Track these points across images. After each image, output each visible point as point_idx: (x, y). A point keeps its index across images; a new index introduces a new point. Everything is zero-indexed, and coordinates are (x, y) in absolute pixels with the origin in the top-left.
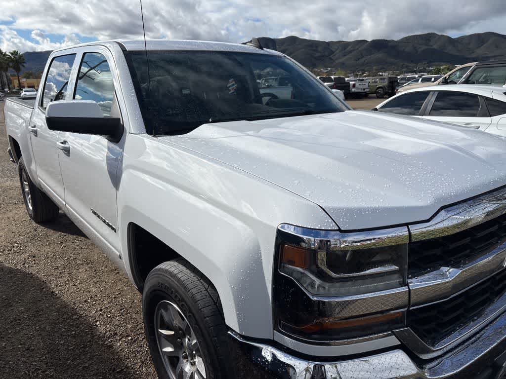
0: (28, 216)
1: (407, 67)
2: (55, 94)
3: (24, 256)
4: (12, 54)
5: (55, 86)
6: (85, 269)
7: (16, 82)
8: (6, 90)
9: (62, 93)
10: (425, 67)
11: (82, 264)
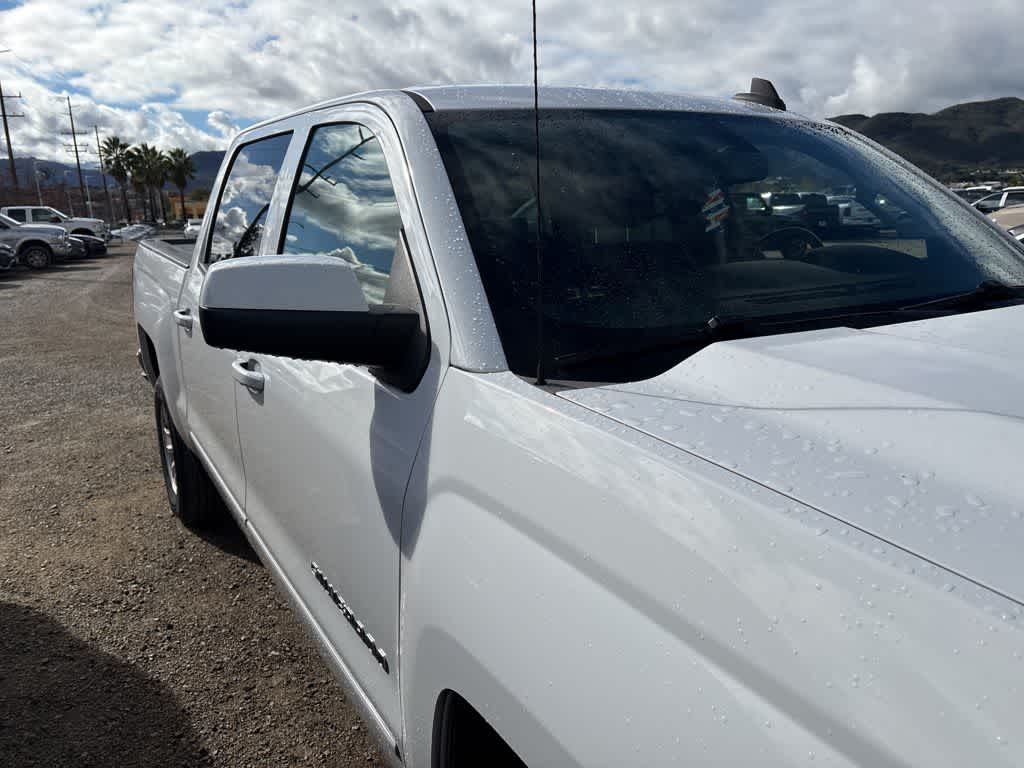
0: (168, 505)
1: (954, 169)
2: (243, 231)
3: (149, 621)
4: (173, 154)
5: (245, 214)
6: (287, 676)
7: (178, 207)
8: (160, 221)
9: (257, 229)
10: (995, 170)
11: (280, 661)
